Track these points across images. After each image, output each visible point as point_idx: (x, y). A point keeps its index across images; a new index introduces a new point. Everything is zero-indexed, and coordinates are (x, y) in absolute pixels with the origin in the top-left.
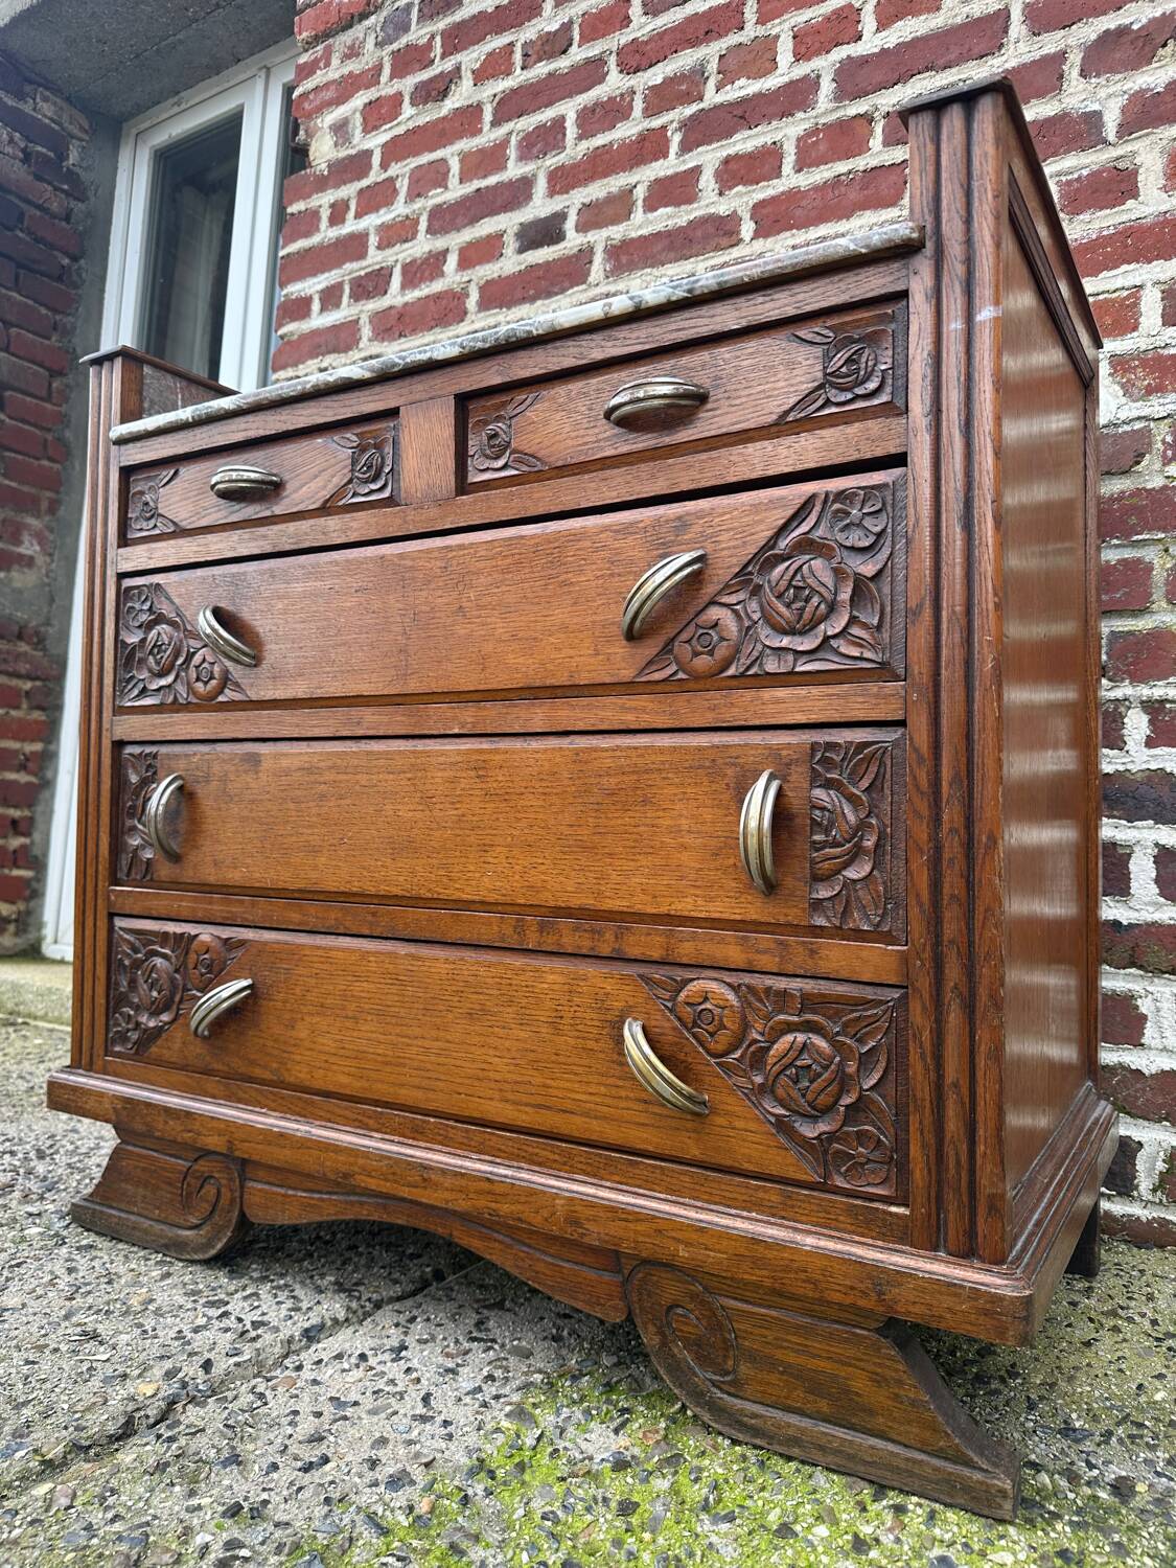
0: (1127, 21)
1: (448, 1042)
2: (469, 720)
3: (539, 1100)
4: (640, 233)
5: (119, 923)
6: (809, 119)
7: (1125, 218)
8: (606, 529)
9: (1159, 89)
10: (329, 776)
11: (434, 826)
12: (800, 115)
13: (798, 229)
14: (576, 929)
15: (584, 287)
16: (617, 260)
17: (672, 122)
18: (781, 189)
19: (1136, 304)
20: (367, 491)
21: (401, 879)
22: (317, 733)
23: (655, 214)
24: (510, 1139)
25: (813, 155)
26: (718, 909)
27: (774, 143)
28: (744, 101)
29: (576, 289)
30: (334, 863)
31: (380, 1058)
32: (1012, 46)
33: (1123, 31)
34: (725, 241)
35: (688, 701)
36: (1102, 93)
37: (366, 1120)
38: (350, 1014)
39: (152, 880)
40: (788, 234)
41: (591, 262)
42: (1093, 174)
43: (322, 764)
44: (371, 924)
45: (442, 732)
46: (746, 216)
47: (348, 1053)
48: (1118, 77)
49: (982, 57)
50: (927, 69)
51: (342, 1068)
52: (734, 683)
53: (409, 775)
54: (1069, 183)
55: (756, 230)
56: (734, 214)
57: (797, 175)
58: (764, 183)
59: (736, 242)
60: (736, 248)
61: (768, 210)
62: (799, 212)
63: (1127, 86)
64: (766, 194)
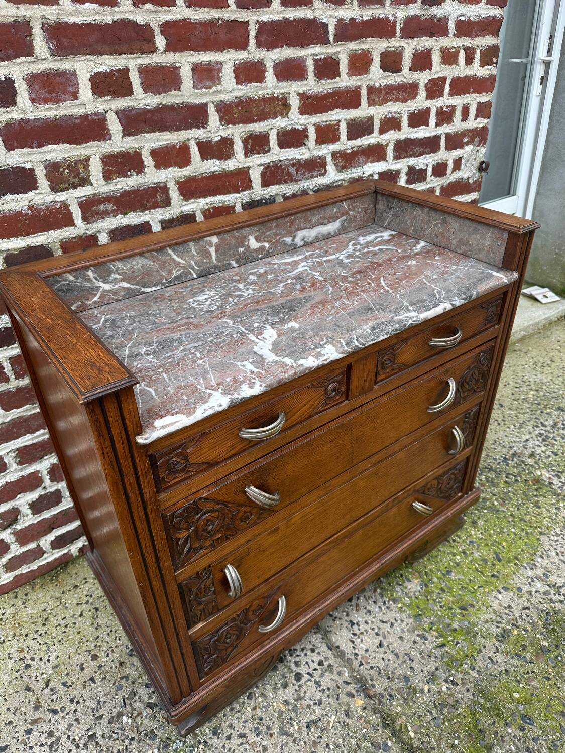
4: (73, 19)
7: (336, 86)
9: (347, 20)
13: (194, 51)
15: (29, 59)
16: (58, 41)
18: (179, 17)
19: (339, 128)
21: (346, 520)
23: (83, 6)
29: (22, 59)
31: (339, 571)
34: (145, 46)
36: (329, 13)
40: (189, 52)
41: (30, 35)
42: (325, 58)
45: (364, 470)
46: (157, 31)
47: (327, 580)
48: (334, 6)
54: (317, 60)
55: (167, 45)
56: (148, 25)
57: (187, 9)
58: (165, 8)
59: (154, 50)
60: (155, 55)
61: (172, 31)
62: (193, 39)
63: (337, 14)
64: (168, 17)
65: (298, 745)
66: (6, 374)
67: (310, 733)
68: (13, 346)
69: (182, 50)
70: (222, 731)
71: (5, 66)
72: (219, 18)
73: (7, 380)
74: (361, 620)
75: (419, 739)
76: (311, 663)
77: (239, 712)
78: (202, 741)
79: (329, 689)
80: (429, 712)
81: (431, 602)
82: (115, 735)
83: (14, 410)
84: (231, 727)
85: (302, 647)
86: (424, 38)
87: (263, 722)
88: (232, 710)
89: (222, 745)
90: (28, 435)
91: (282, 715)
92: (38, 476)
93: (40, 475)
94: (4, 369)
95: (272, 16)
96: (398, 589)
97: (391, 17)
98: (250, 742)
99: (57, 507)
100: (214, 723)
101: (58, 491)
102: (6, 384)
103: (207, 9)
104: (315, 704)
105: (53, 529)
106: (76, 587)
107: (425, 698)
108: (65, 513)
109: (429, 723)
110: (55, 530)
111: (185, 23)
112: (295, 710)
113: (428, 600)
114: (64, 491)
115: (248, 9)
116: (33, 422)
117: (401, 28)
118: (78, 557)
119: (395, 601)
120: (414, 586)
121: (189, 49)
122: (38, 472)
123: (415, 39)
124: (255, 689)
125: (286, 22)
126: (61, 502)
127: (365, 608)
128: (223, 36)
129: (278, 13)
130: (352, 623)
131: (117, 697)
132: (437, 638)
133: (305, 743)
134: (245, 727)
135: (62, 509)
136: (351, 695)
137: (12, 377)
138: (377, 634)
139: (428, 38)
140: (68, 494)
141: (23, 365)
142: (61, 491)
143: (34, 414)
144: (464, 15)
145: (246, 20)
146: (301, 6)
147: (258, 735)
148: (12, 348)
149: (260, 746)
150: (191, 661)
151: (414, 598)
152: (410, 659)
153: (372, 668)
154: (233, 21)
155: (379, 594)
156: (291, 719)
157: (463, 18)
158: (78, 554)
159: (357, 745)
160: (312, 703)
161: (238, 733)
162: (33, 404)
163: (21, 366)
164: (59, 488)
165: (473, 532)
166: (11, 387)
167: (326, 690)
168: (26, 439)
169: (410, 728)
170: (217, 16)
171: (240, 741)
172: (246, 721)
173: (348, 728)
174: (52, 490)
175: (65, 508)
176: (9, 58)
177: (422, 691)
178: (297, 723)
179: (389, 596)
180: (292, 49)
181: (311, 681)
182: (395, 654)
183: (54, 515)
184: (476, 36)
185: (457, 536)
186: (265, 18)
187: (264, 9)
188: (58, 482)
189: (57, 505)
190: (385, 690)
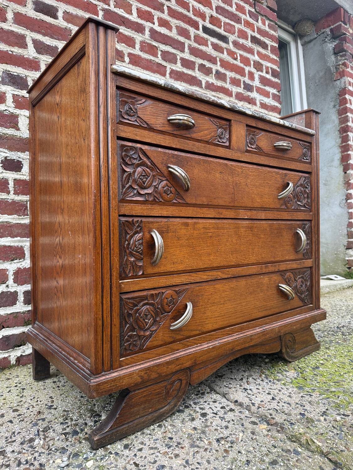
0: (206, 64)
1: (247, 302)
2: (249, 215)
3: (265, 309)
5: (124, 297)
6: (143, 37)
8: (274, 172)
9: (210, 83)
10: (212, 230)
11: (242, 244)
12: (141, 35)
13: (142, 68)
14: (272, 266)
17: (99, 6)
18: (136, 53)
20: (221, 141)
21: (234, 260)
22: (209, 216)
24: (261, 321)
25: (145, 49)
26: (292, 257)
27: (133, 37)
28: (123, 17)
30: (215, 258)
31: (231, 313)
32: (186, 54)
33: (204, 66)
34: (120, 58)
35: (288, 214)
36: (202, 77)
37: (229, 332)
38: (222, 303)
39: (143, 274)
40: (139, 68)
43: (210, 226)
44: (227, 274)
45: (243, 218)
46: (126, 55)
47: (222, 315)
48: (204, 75)
49: (181, 51)
50: (170, 45)
51: (221, 320)
52: (293, 210)
53: (235, 230)
55: (130, 61)
56: (122, 51)
57: (140, 52)
58: (131, 48)
59: (124, 61)
60: (123, 63)
61: (133, 57)
62: (141, 63)
63: (206, 78)
64: (132, 52)
65: (210, 452)
66: (9, 189)
67: (220, 444)
68: (18, 173)
69: (136, 66)
70: (134, 445)
71: (56, 42)
72: (154, 61)
73: (8, 193)
74: (252, 388)
75: (327, 446)
76: (214, 408)
77: (150, 434)
78: (113, 452)
79: (233, 420)
80: (329, 431)
81: (308, 380)
82: (25, 451)
83: (6, 215)
84: (142, 443)
85: (204, 400)
86: (246, 103)
87: (174, 440)
88: (143, 433)
89: (133, 454)
90: (9, 237)
91: (191, 436)
92: (6, 274)
93: (7, 273)
94: (9, 185)
95: (177, 68)
96: (280, 375)
97: (230, 89)
98: (161, 452)
99: (11, 308)
100: (125, 442)
101: (16, 293)
102: (7, 195)
103: (148, 55)
104: (221, 428)
105: (4, 327)
106: (8, 379)
107: (323, 424)
108: (15, 315)
109: (333, 437)
110: (4, 329)
111: (139, 57)
112: (204, 432)
113: (306, 380)
114: (20, 295)
115: (166, 62)
116: (15, 229)
117: (235, 95)
118: (14, 366)
119: (278, 380)
120: (292, 374)
121: (140, 67)
122: (7, 270)
123: (242, 102)
124: (164, 422)
125: (183, 73)
126: (16, 304)
127: (255, 383)
128: (155, 68)
129: (180, 68)
130: (246, 389)
131: (32, 429)
132: (320, 395)
133: (217, 451)
134: (156, 443)
135: (14, 311)
136: (254, 423)
137: (12, 192)
138: (269, 394)
139: (248, 104)
140: (23, 299)
141: (21, 187)
142: (19, 294)
143: (18, 223)
144: (263, 101)
145: (165, 65)
146: (190, 69)
147: (169, 448)
148: (17, 174)
149: (171, 454)
150: (116, 321)
151: (293, 379)
152: (301, 406)
153: (269, 409)
154: (159, 64)
155: (264, 377)
156: (200, 438)
157: (263, 102)
158: (15, 362)
159: (268, 451)
160: (219, 428)
161: (149, 447)
162: (19, 216)
163: (20, 187)
164: (18, 291)
165: (328, 352)
166: (9, 198)
167: (231, 421)
168: (7, 240)
169: (315, 441)
170: (153, 59)
171: (152, 451)
172: (157, 439)
173: (257, 441)
174: (12, 290)
175: (16, 311)
176: (59, 40)
177: (319, 420)
178: (207, 440)
179: (273, 378)
180: (186, 84)
181: (215, 417)
182: (287, 403)
183: (8, 314)
184: (270, 111)
185: (317, 353)
186: (174, 68)
187: (174, 65)
188: (18, 285)
189: (12, 306)
190: (285, 420)
